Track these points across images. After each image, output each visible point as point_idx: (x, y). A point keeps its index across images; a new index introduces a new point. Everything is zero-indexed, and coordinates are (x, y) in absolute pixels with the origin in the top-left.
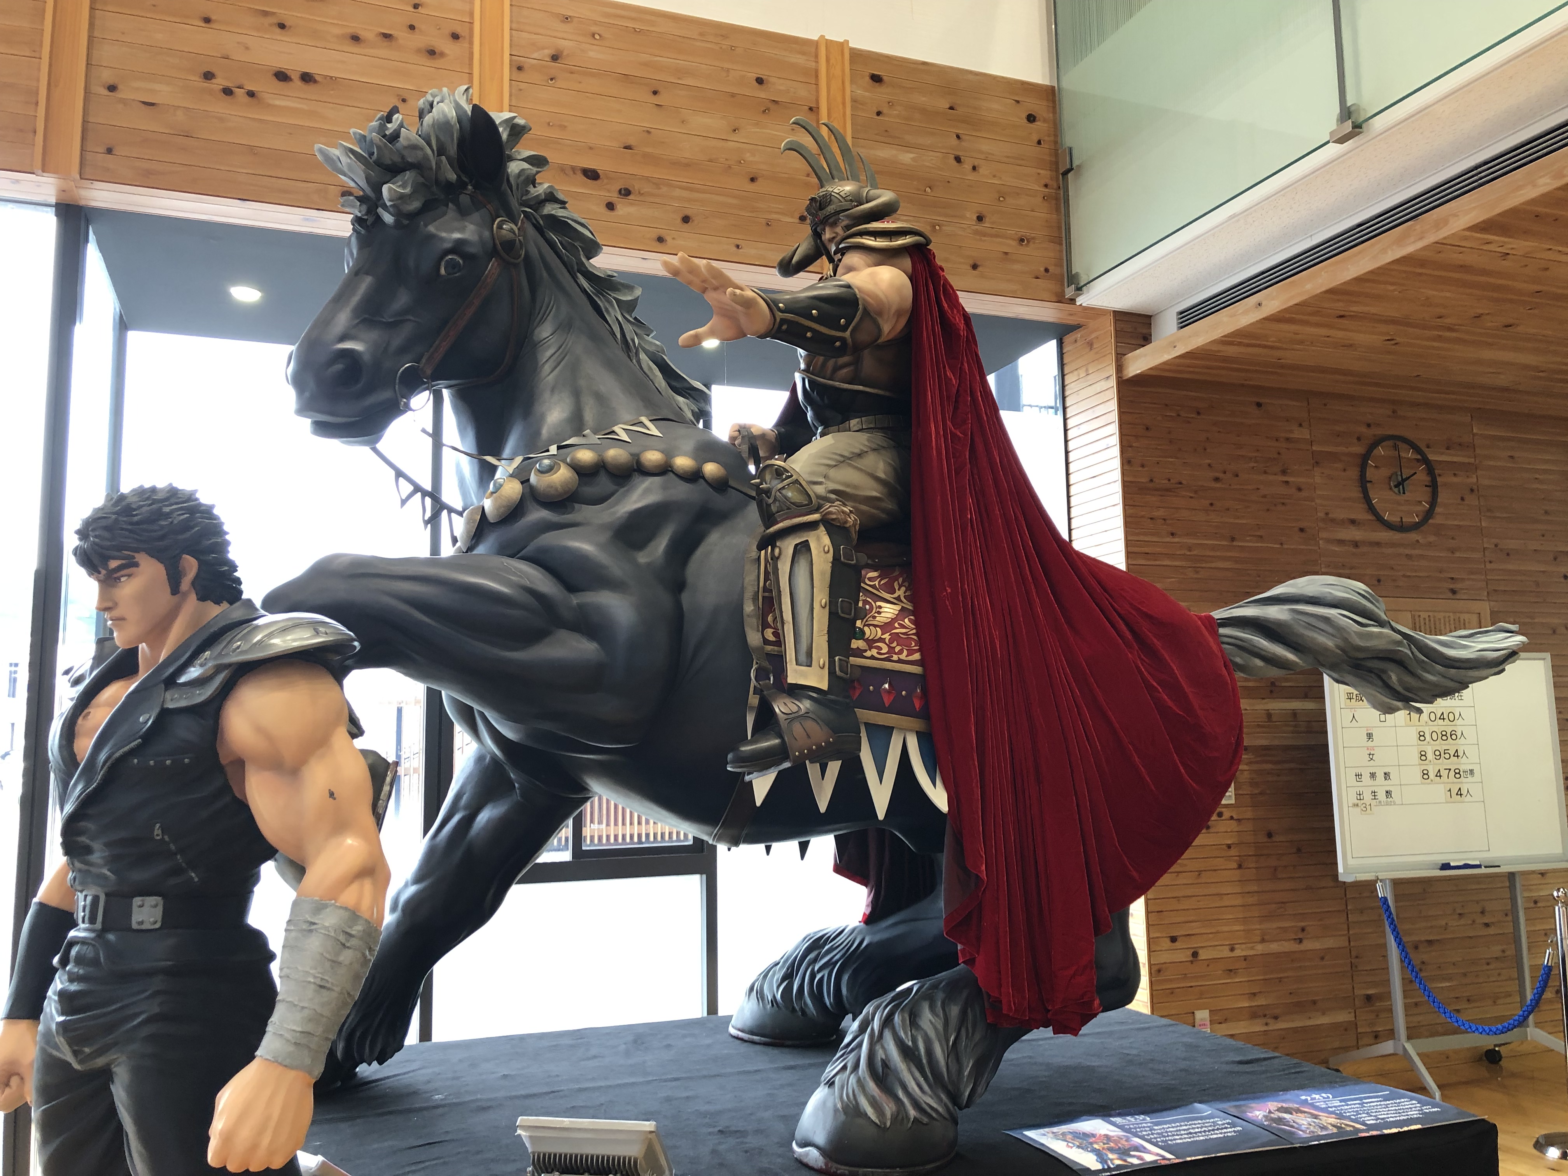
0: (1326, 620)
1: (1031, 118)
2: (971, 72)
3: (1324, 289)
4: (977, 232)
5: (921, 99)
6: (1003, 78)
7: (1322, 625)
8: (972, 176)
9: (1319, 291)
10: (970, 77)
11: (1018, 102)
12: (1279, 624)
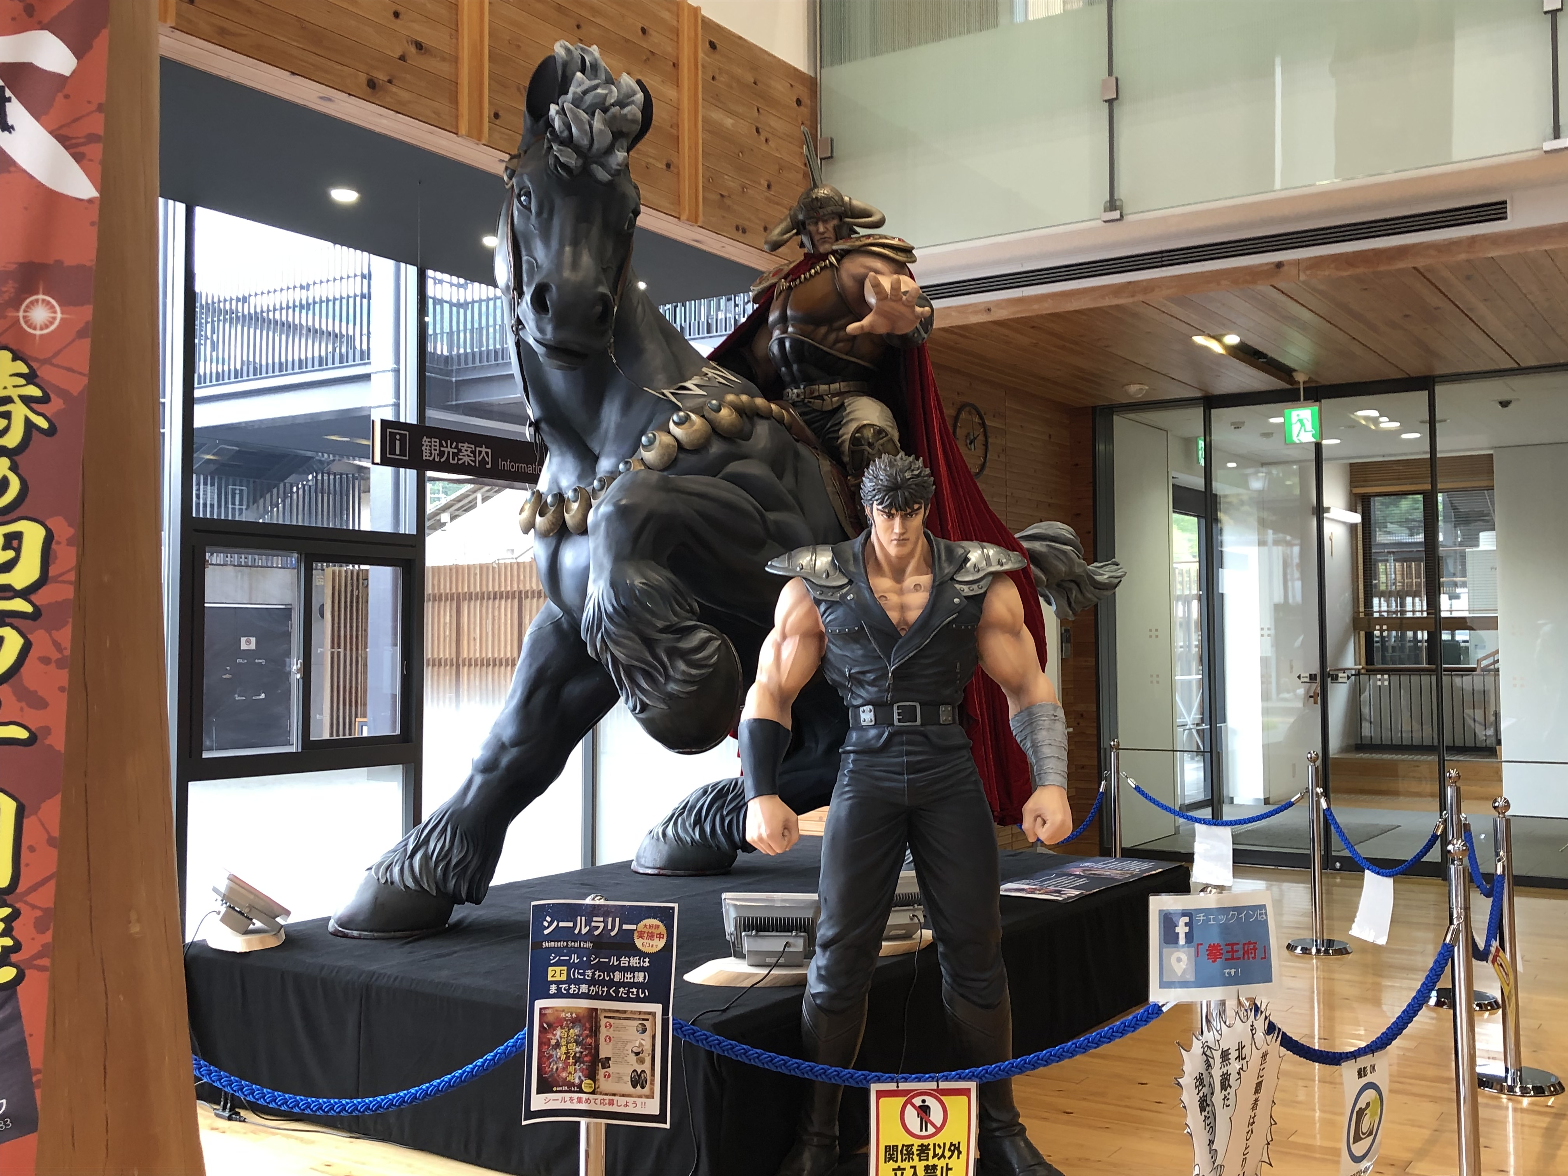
0: (1064, 552)
1: (799, 102)
2: (766, 52)
3: (1049, 312)
4: (767, 198)
5: (738, 71)
6: (785, 62)
7: (1062, 557)
8: (764, 148)
9: (1045, 312)
10: (766, 57)
11: (792, 86)
12: (1041, 554)
